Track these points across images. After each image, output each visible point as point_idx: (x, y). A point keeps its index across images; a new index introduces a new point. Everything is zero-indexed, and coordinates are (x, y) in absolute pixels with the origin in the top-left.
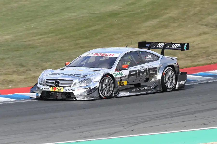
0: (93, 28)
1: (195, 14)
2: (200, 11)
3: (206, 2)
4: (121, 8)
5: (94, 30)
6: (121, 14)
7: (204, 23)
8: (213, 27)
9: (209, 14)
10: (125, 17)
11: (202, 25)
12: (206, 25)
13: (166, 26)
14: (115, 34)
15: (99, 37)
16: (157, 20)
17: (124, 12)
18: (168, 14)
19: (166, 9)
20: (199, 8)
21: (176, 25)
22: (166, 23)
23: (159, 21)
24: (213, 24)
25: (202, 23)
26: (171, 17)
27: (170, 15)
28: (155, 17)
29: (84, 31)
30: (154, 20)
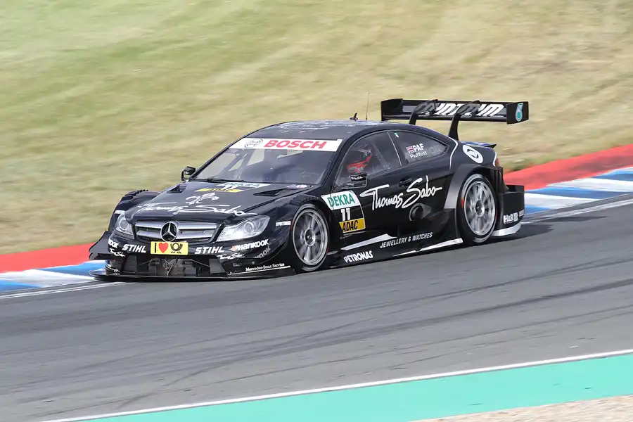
0: (70, 93)
1: (367, 45)
2: (381, 36)
3: (399, 11)
4: (150, 31)
5: (71, 100)
6: (151, 49)
7: (394, 72)
8: (417, 82)
9: (408, 45)
10: (164, 57)
11: (386, 76)
12: (399, 78)
13: (281, 83)
14: (134, 109)
15: (85, 120)
16: (257, 65)
17: (161, 43)
18: (285, 45)
19: (280, 33)
20: (377, 28)
21: (310, 77)
22: (281, 74)
23: (263, 70)
24: (420, 73)
25: (388, 72)
26: (297, 56)
27: (294, 49)
28: (251, 57)
29: (42, 101)
30: (247, 66)
